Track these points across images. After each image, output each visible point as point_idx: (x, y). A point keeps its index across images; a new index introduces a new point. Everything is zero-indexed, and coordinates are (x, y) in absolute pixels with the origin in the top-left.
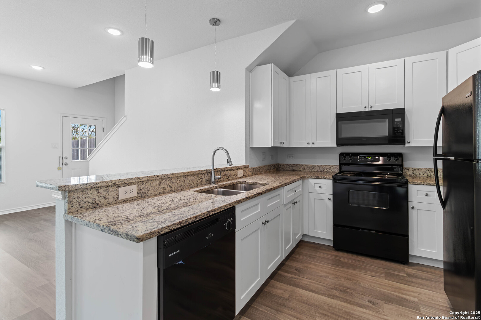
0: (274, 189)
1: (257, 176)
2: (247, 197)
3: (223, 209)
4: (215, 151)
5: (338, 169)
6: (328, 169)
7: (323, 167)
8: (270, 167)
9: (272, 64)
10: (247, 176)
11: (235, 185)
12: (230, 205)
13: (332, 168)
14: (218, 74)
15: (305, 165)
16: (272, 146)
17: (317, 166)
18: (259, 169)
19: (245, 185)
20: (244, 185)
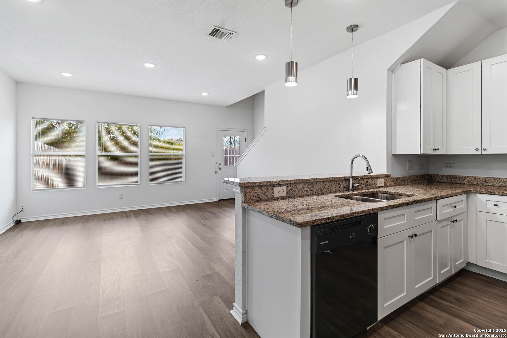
0: (424, 201)
1: (400, 187)
2: (390, 206)
3: (366, 214)
4: (354, 159)
8: (418, 178)
9: (422, 59)
10: (389, 185)
11: (375, 194)
12: (373, 211)
14: (356, 80)
16: (421, 153)
18: (403, 179)
20: (385, 195)
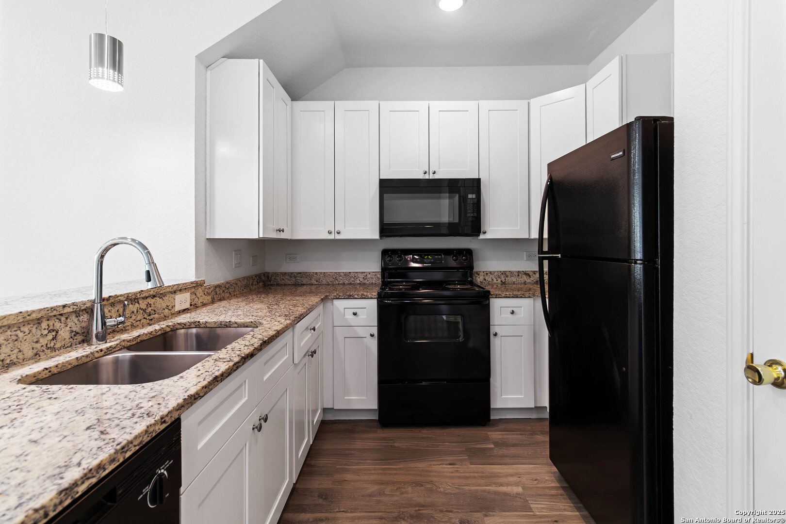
1: (224, 303)
4: (107, 250)
5: (378, 278)
6: (361, 279)
7: (353, 275)
8: (251, 281)
10: (200, 305)
11: (170, 333)
13: (369, 276)
15: (321, 273)
16: (261, 236)
17: (342, 274)
18: (227, 286)
19: (197, 331)
20: (194, 331)
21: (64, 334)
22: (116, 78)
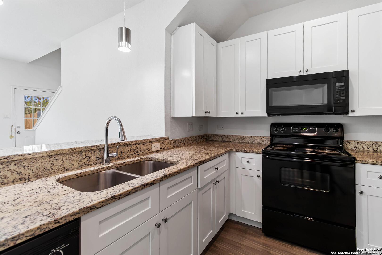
5: (269, 140)
6: (258, 141)
7: (253, 138)
8: (198, 139)
10: (166, 149)
13: (263, 139)
15: (235, 136)
16: (194, 115)
17: (247, 137)
18: (183, 140)
21: (93, 158)
22: (126, 45)
